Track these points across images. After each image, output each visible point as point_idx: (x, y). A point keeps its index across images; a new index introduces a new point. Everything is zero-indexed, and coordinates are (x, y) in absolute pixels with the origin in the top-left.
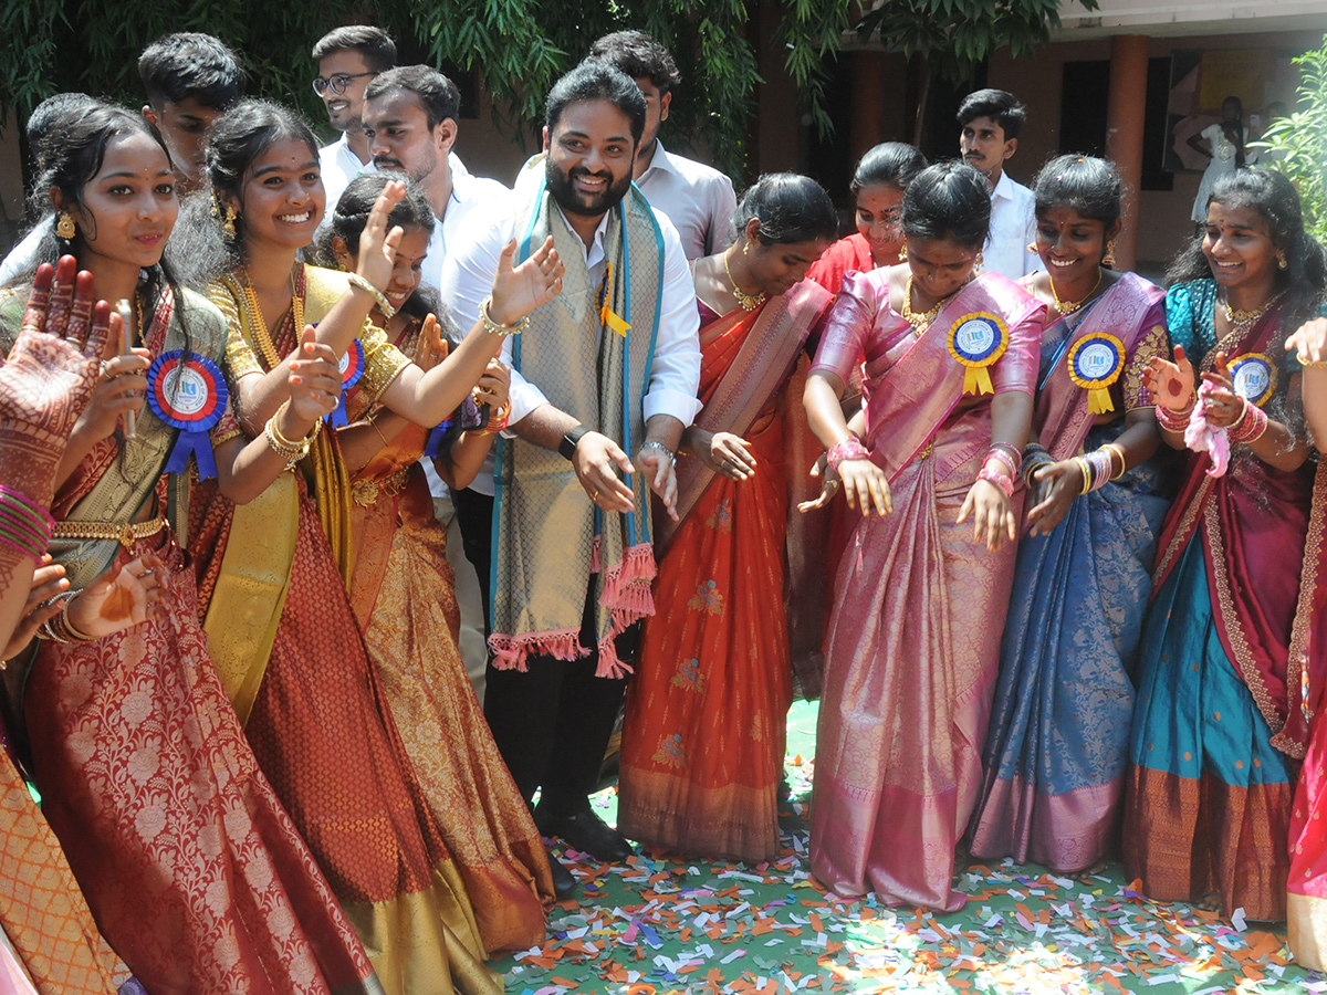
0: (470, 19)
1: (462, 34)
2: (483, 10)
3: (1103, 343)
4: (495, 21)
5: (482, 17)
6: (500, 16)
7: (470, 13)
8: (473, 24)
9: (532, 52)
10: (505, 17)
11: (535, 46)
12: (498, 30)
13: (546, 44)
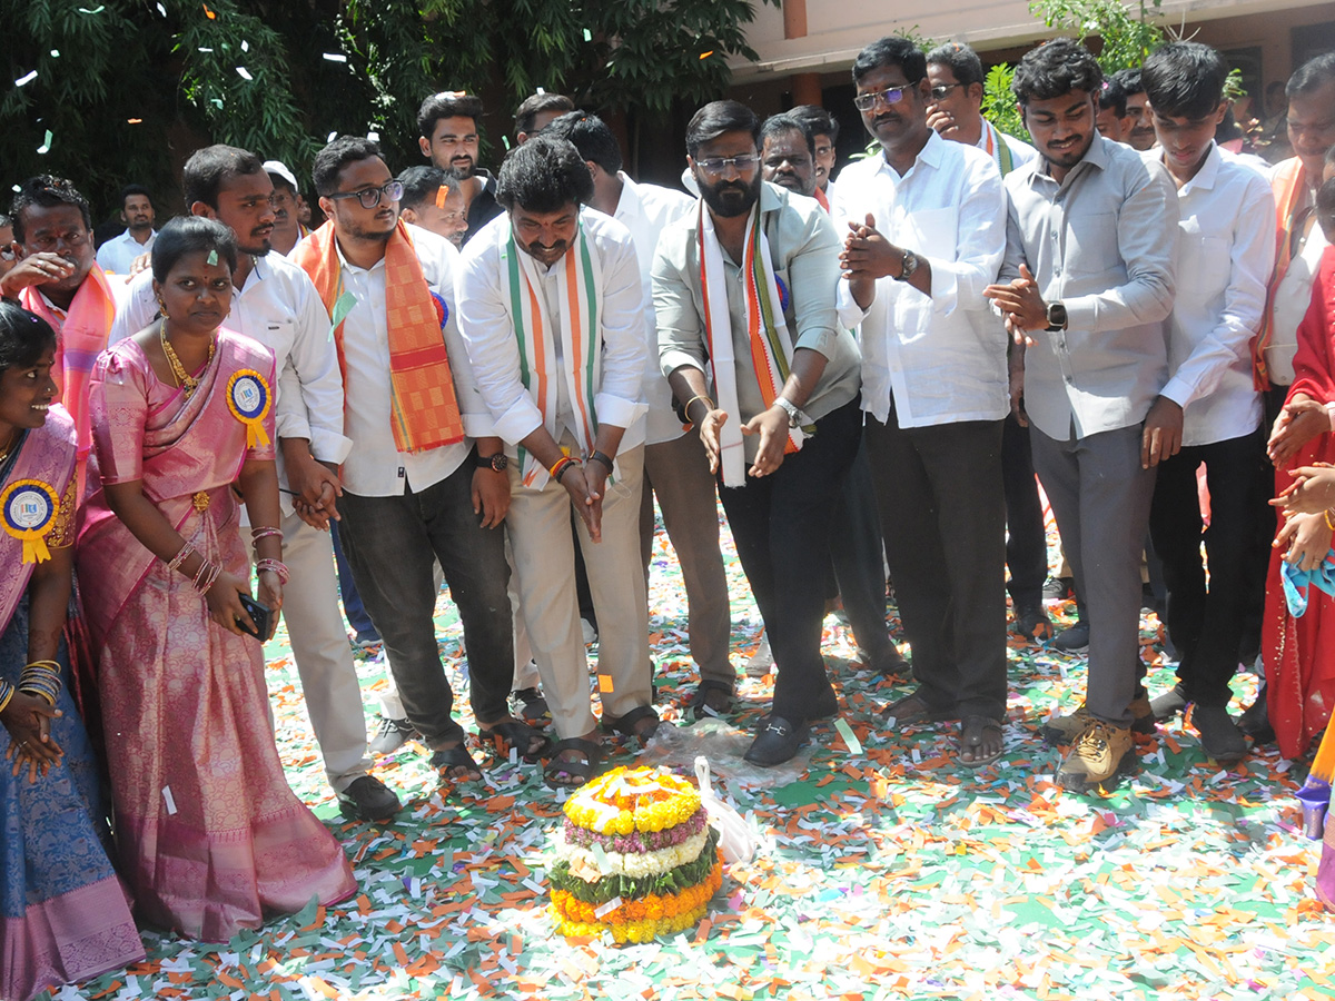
0: (253, 129)
1: (248, 140)
2: (261, 121)
3: (33, 490)
4: (270, 129)
5: (261, 127)
6: (274, 125)
7: (252, 125)
8: (255, 132)
9: (301, 148)
10: (277, 125)
11: (303, 143)
12: (272, 134)
13: (312, 141)
